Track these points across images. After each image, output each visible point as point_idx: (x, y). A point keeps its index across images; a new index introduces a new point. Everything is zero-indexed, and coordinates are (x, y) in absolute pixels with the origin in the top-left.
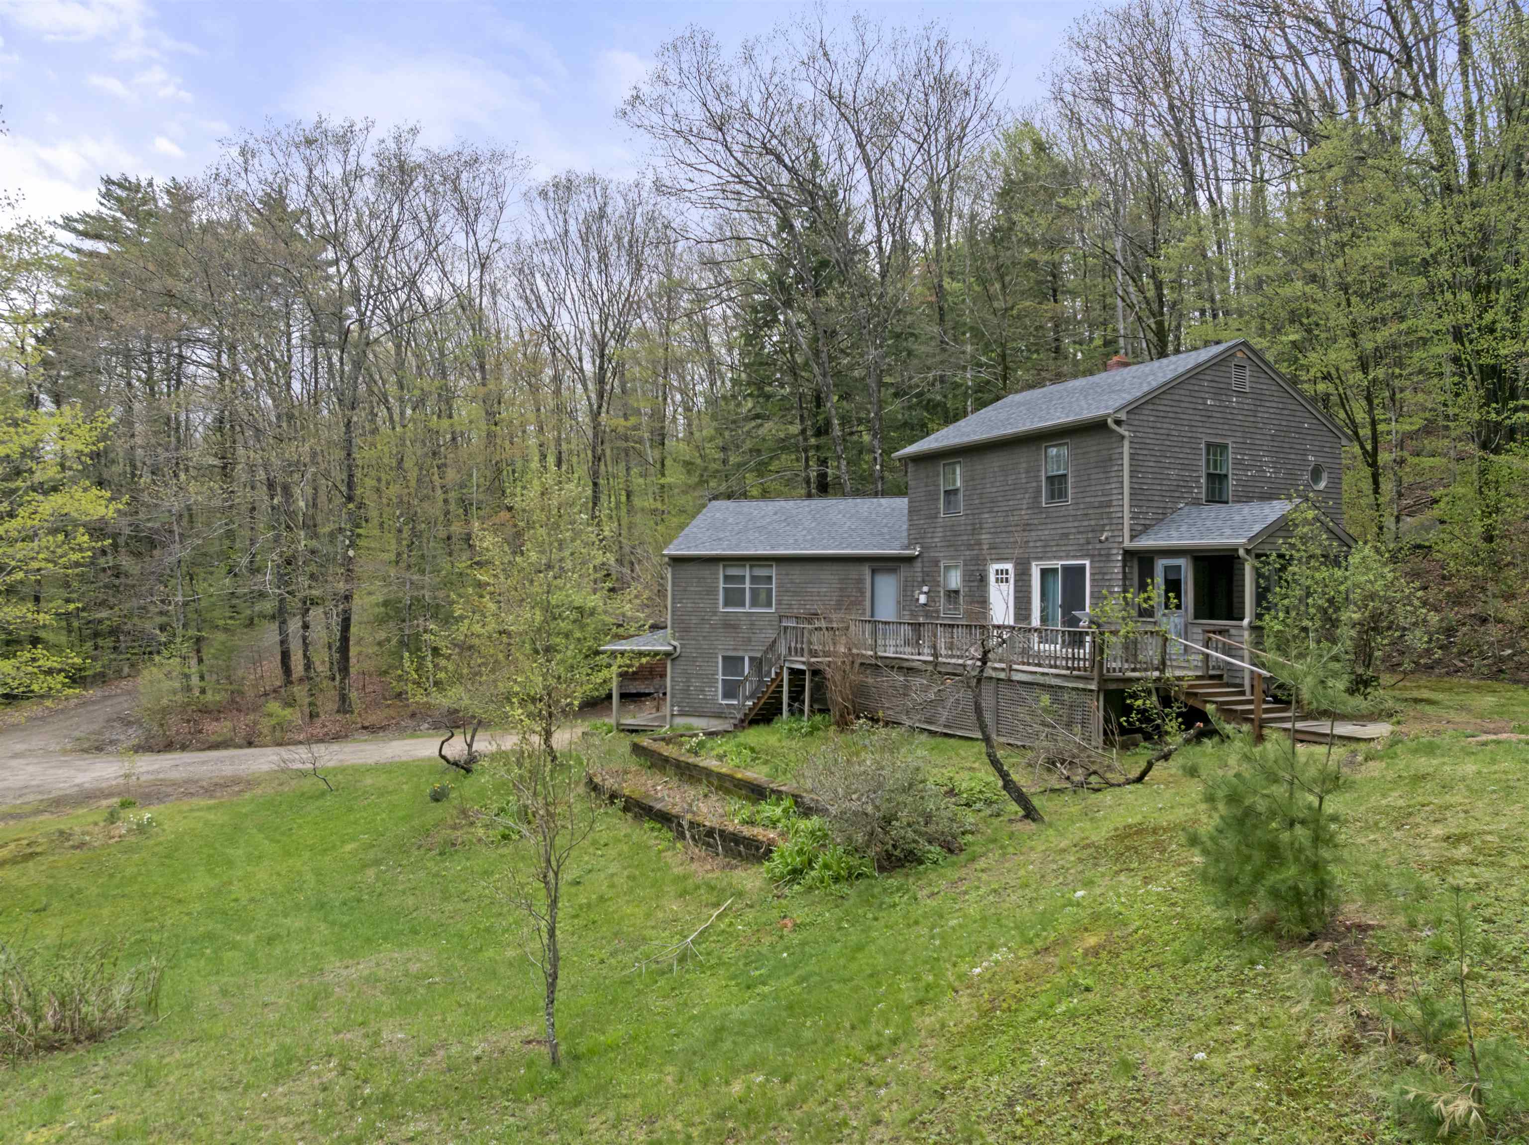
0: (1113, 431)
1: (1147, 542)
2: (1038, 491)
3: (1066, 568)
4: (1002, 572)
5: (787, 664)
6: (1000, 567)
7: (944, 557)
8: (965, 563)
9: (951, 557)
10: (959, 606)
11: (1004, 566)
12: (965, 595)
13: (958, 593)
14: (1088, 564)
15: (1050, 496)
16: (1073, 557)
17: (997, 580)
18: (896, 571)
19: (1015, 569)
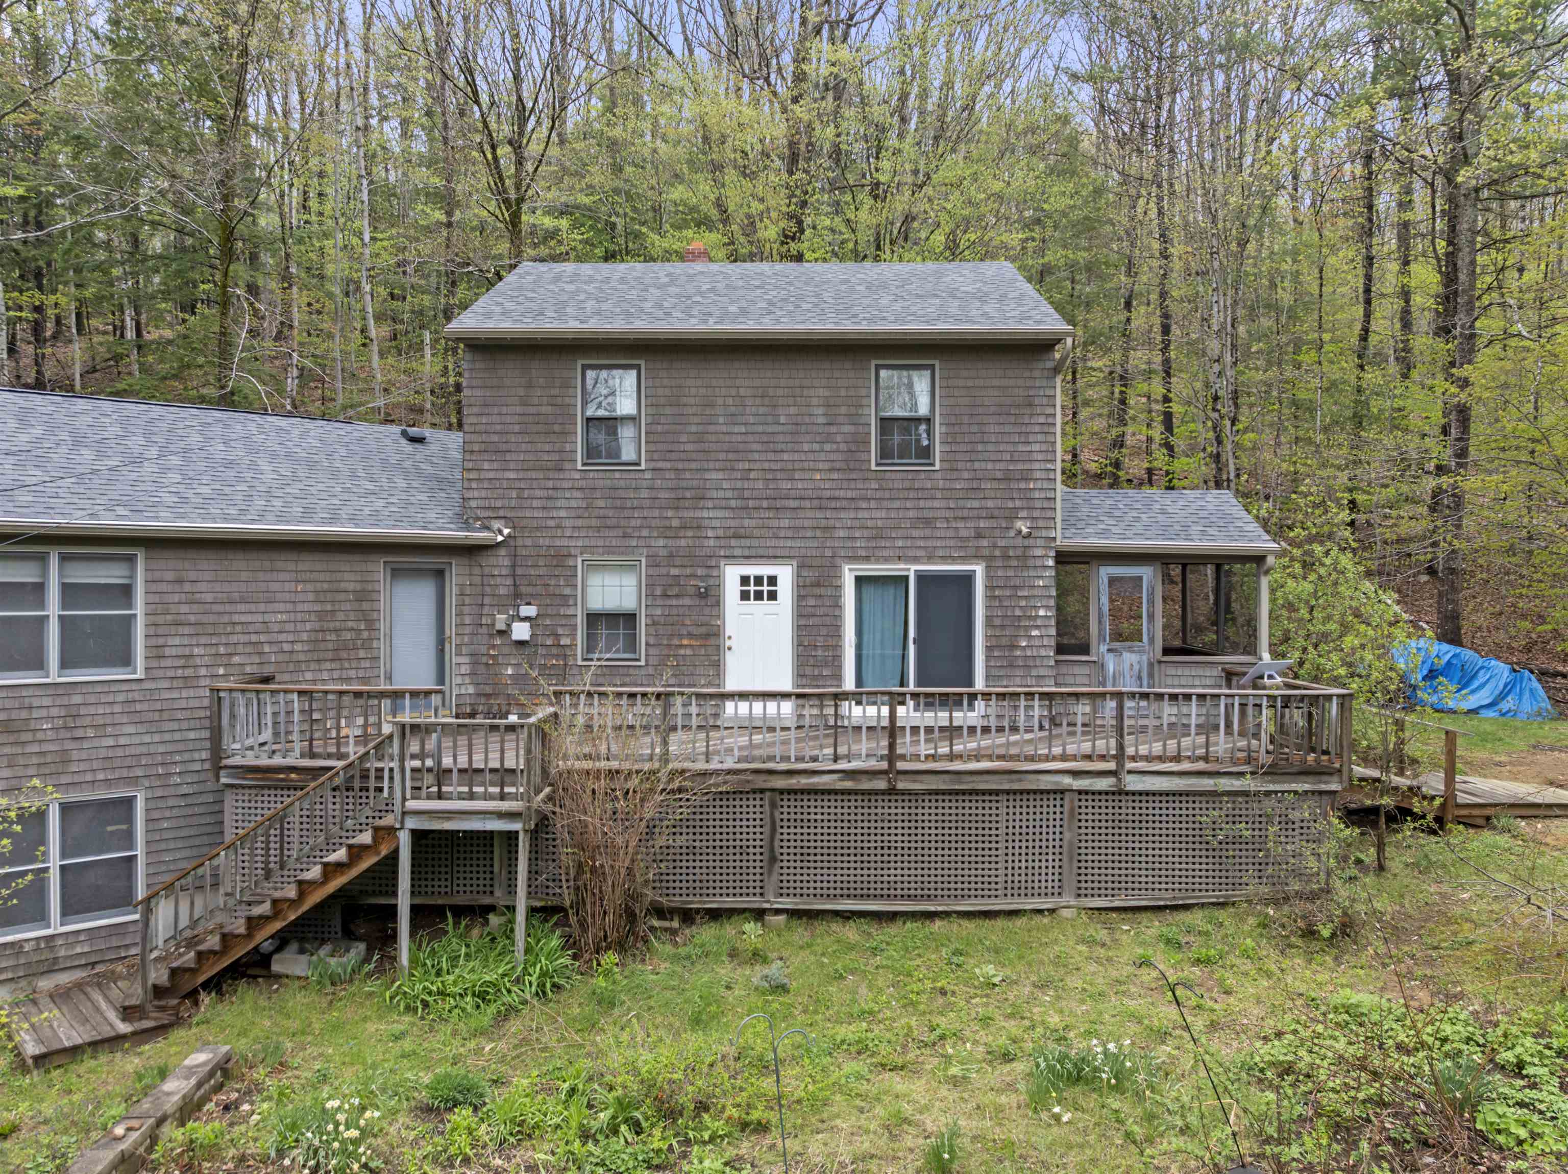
2: (860, 441)
3: (926, 579)
4: (759, 580)
5: (411, 823)
6: (753, 570)
7: (584, 549)
8: (653, 563)
9: (609, 550)
10: (631, 644)
11: (765, 570)
12: (653, 623)
13: (630, 618)
14: (979, 570)
15: (885, 453)
16: (944, 559)
17: (745, 596)
18: (439, 574)
19: (798, 576)
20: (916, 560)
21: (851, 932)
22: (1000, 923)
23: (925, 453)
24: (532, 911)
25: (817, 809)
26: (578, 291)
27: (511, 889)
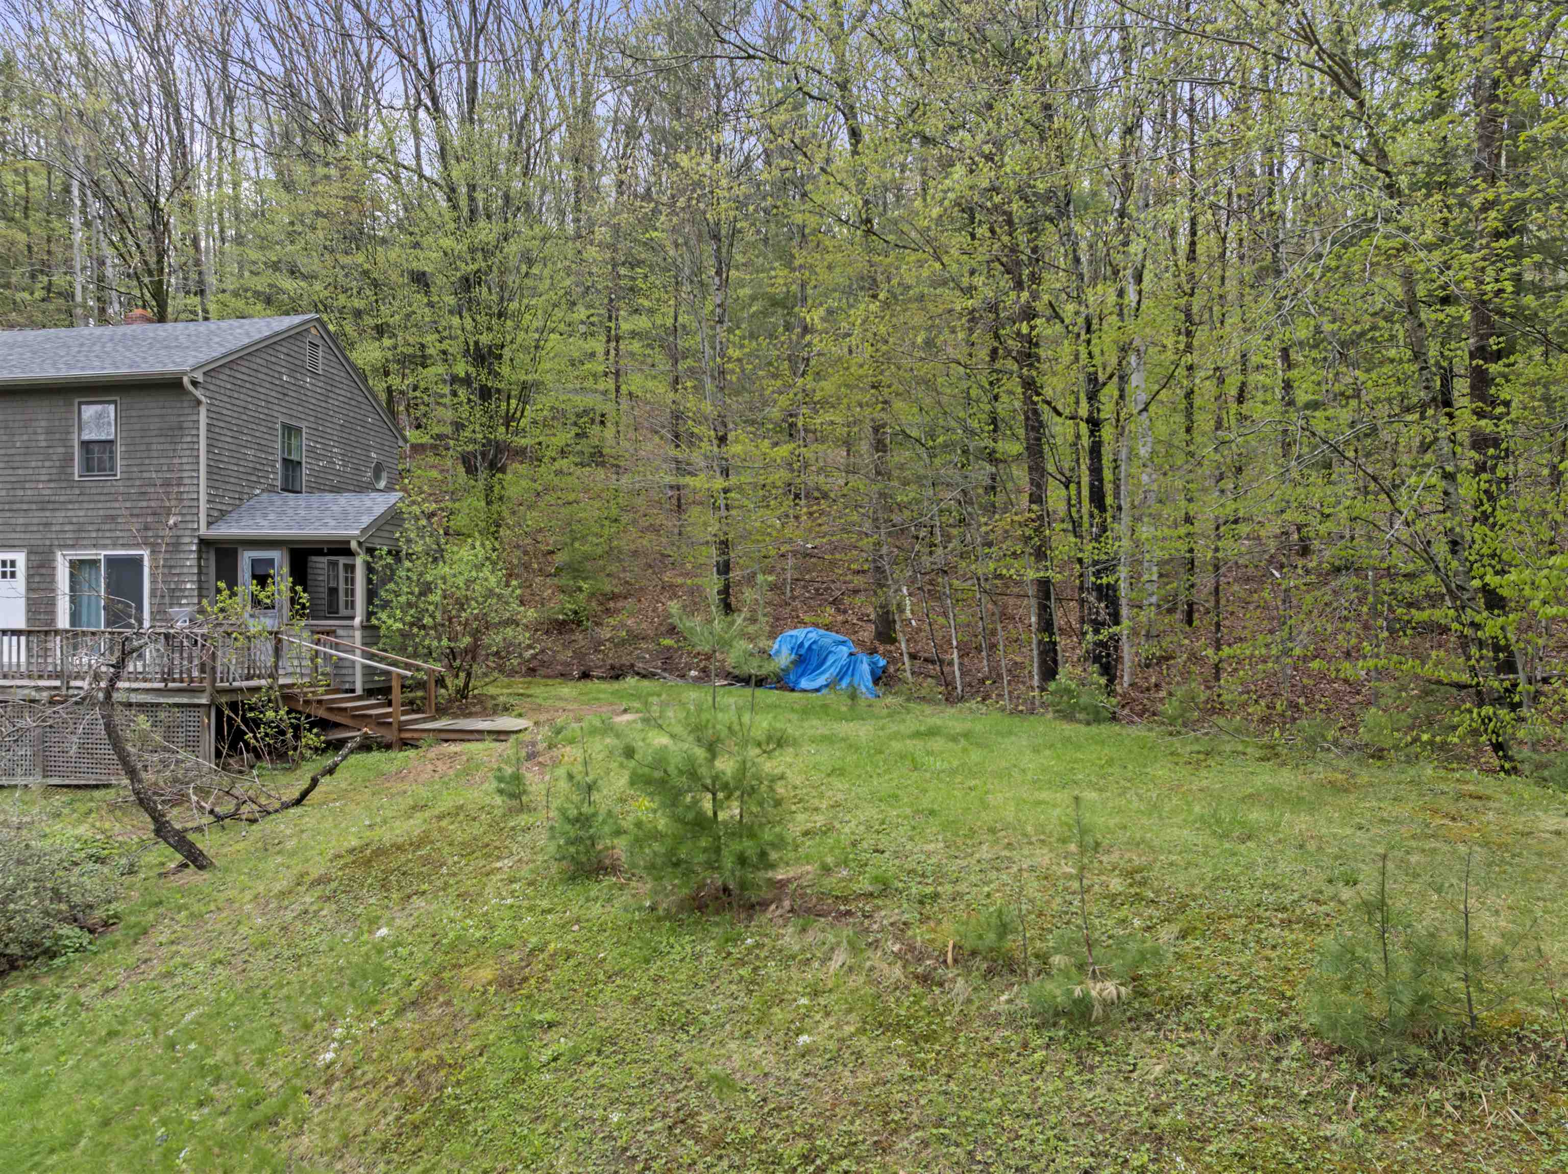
0: (190, 393)
1: (226, 530)
2: (68, 459)
3: (111, 562)
4: (4, 564)
11: (8, 556)
14: (146, 555)
15: (84, 468)
16: (123, 545)
19: (28, 560)
20: (105, 547)
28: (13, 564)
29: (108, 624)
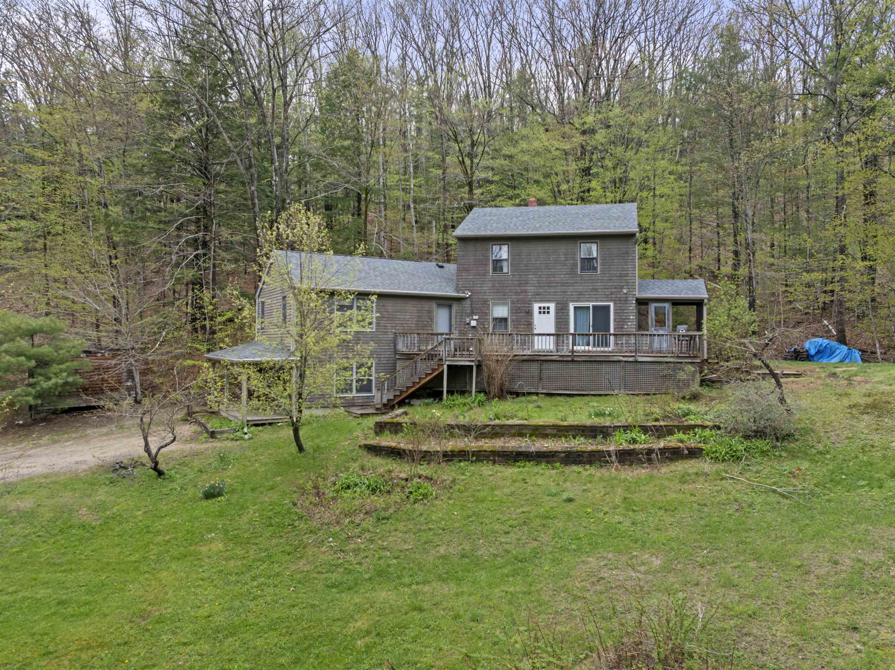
1: (645, 295)
2: (575, 265)
3: (595, 307)
4: (544, 308)
5: (447, 363)
6: (542, 305)
7: (493, 299)
8: (513, 303)
9: (500, 299)
10: (506, 327)
11: (546, 305)
12: (512, 321)
13: (505, 320)
14: (612, 304)
15: (582, 269)
16: (601, 301)
17: (540, 313)
18: (450, 307)
19: (556, 306)
20: (592, 301)
21: (561, 399)
22: (603, 397)
23: (595, 269)
24: (476, 392)
25: (553, 366)
26: (491, 220)
27: (471, 387)
28: (548, 308)
29: (593, 331)
